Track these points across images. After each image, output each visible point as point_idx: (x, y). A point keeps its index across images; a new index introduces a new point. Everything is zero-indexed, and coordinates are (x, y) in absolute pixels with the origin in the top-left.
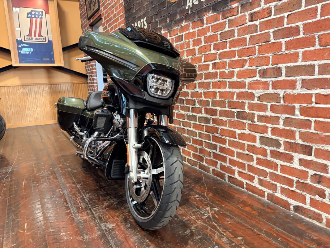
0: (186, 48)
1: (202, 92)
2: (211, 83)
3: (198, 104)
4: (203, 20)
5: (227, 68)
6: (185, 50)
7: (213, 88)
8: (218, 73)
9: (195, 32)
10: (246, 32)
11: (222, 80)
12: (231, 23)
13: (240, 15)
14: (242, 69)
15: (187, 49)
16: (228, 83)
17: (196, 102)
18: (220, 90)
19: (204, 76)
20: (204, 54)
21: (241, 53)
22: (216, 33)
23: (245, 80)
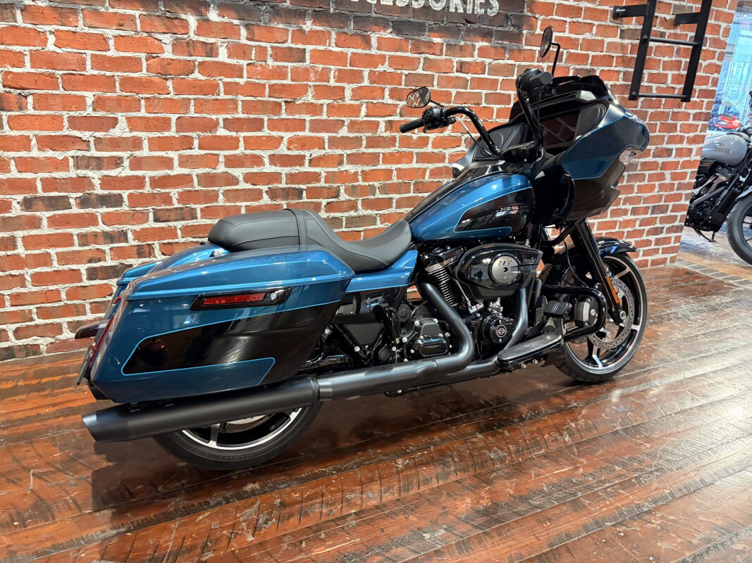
0: (313, 81)
1: (360, 171)
2: (381, 155)
3: (346, 195)
4: (370, 39)
6: (311, 84)
7: (384, 162)
8: (398, 139)
9: (347, 54)
10: (451, 84)
11: (404, 149)
12: (428, 64)
13: (443, 57)
15: (318, 83)
16: (415, 155)
17: (342, 191)
18: (399, 166)
19: (364, 143)
20: (367, 103)
22: (399, 71)
23: (444, 151)
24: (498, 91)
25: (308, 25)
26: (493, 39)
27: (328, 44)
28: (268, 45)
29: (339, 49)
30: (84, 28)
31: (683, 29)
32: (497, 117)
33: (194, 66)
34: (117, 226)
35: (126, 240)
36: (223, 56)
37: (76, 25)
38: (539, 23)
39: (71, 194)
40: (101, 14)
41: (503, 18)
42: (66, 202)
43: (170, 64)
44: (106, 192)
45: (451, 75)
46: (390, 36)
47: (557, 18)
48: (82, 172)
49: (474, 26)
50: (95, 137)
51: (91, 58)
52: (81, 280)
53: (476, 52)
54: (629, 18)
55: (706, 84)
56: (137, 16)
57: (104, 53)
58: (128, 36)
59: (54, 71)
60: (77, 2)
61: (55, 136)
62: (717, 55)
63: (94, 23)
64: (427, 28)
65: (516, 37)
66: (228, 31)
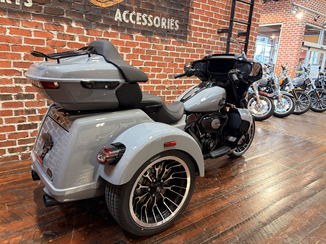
4: (133, 36)
5: (150, 72)
9: (124, 42)
10: (163, 54)
12: (154, 47)
13: (160, 44)
14: (160, 73)
16: (150, 81)
20: (132, 60)
21: (159, 65)
22: (144, 49)
23: (161, 79)
24: (180, 57)
25: (110, 30)
26: (177, 38)
27: (117, 37)
28: (95, 37)
29: (121, 40)
30: (22, 27)
31: (241, 38)
32: (179, 67)
33: (66, 44)
34: (31, 107)
35: (35, 113)
36: (77, 40)
37: (19, 26)
38: (193, 33)
39: (12, 94)
40: (29, 22)
41: (180, 31)
42: (10, 97)
43: (56, 43)
44: (27, 93)
45: (163, 51)
46: (140, 36)
47: (199, 32)
48: (18, 85)
49: (170, 33)
50: (24, 70)
51: (24, 39)
52: (15, 130)
53: (171, 43)
54: (223, 33)
55: (250, 58)
56: (44, 24)
57: (29, 37)
58: (40, 31)
59: (8, 44)
60: (20, 17)
61: (7, 70)
62: (253, 47)
63: (26, 26)
64: (154, 33)
65: (185, 38)
66: (79, 31)
